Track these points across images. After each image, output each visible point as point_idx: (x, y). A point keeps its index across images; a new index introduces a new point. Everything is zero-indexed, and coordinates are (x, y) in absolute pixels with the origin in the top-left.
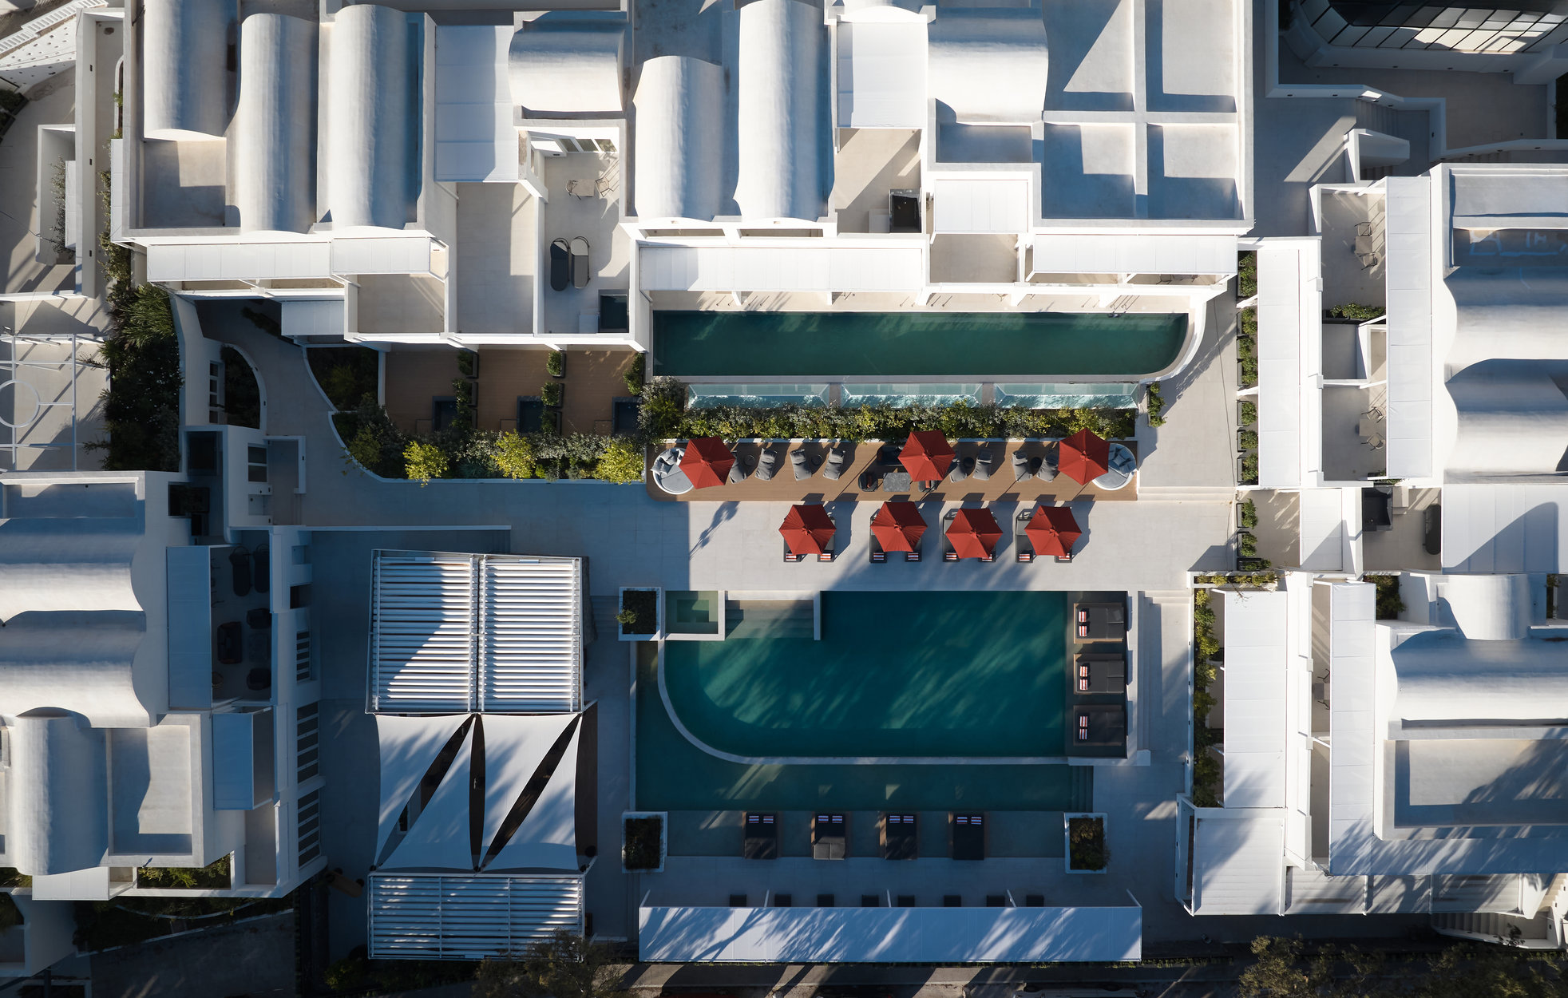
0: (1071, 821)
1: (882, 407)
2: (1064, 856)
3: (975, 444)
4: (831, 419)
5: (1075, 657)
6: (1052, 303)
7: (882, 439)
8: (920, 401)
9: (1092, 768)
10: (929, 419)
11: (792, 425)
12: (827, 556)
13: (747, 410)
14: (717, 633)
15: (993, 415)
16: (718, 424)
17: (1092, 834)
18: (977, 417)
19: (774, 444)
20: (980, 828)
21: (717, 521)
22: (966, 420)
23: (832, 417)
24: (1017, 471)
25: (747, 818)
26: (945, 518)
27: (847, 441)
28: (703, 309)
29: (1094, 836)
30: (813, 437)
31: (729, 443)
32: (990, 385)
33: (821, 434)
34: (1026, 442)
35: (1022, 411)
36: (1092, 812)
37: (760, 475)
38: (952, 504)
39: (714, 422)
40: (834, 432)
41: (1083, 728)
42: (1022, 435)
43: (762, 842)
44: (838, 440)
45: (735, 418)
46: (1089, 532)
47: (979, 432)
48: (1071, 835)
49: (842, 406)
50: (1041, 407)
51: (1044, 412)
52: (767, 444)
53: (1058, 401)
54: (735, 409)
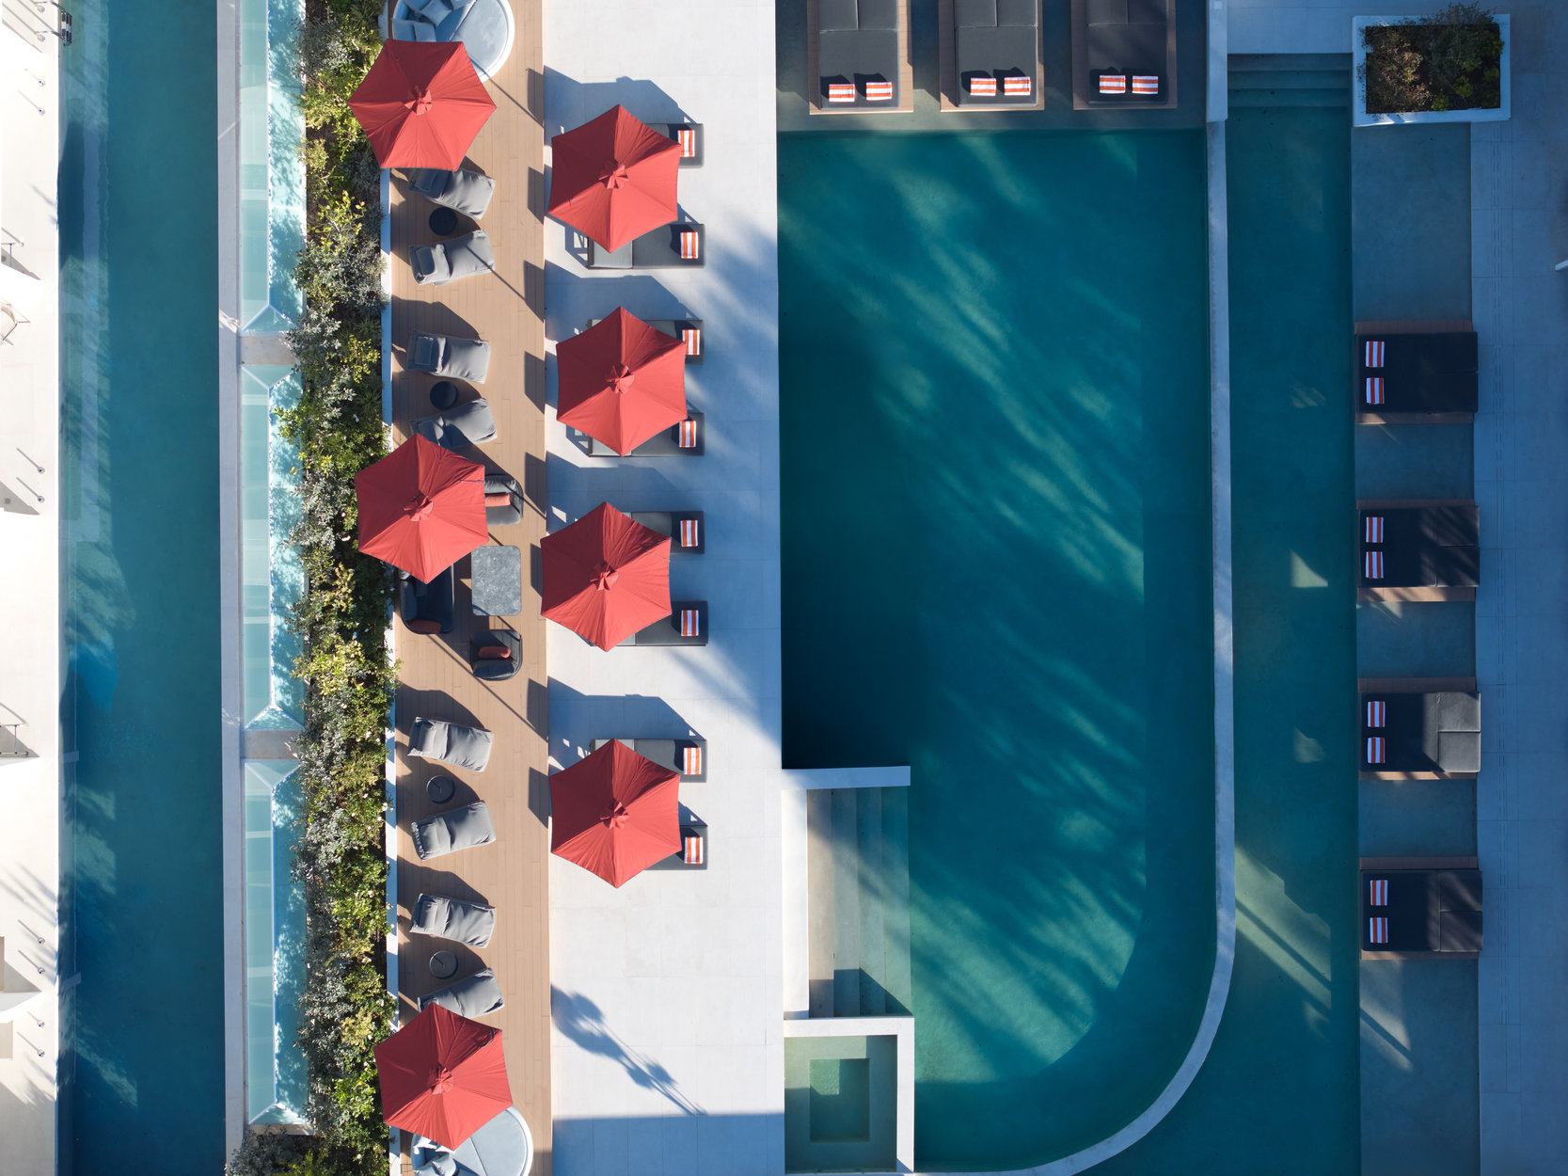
0: (1375, 106)
1: (300, 625)
2: (1467, 125)
3: (399, 383)
4: (332, 755)
5: (947, 107)
6: (36, 190)
7: (386, 622)
8: (286, 526)
9: (1233, 59)
10: (332, 501)
11: (351, 855)
12: (691, 755)
13: (310, 973)
14: (895, 1037)
15: (320, 337)
16: (351, 1048)
17: (1407, 56)
18: (326, 379)
19: (402, 900)
20: (1394, 343)
21: (605, 1046)
22: (335, 405)
23: (327, 752)
24: (466, 271)
25: (1375, 947)
26: (589, 452)
27: (390, 712)
28: (52, 1091)
29: (1414, 49)
30: (383, 799)
31: (400, 1016)
32: (245, 343)
33: (373, 780)
34: (394, 247)
35: (308, 263)
36: (1350, 56)
37: (481, 934)
38: (554, 437)
39: (344, 1060)
40: (369, 747)
41: (1129, 87)
42: (373, 259)
43: (1438, 910)
44: (389, 734)
45: (332, 1006)
46: (624, 82)
47: (363, 373)
48: (1410, 108)
49: (301, 728)
50: (300, 213)
51: (312, 206)
52: (401, 920)
53: (284, 171)
54: (310, 1004)
